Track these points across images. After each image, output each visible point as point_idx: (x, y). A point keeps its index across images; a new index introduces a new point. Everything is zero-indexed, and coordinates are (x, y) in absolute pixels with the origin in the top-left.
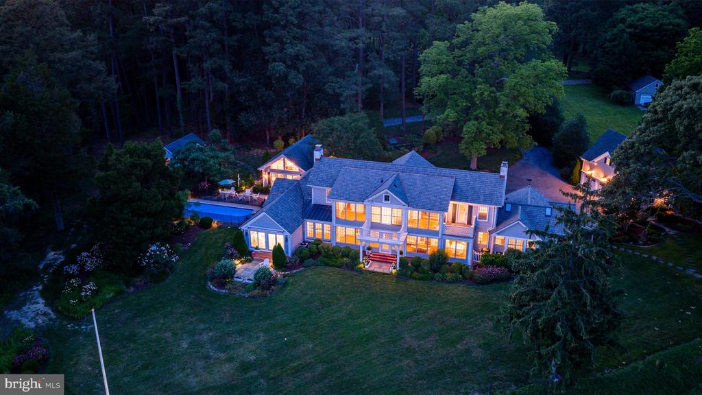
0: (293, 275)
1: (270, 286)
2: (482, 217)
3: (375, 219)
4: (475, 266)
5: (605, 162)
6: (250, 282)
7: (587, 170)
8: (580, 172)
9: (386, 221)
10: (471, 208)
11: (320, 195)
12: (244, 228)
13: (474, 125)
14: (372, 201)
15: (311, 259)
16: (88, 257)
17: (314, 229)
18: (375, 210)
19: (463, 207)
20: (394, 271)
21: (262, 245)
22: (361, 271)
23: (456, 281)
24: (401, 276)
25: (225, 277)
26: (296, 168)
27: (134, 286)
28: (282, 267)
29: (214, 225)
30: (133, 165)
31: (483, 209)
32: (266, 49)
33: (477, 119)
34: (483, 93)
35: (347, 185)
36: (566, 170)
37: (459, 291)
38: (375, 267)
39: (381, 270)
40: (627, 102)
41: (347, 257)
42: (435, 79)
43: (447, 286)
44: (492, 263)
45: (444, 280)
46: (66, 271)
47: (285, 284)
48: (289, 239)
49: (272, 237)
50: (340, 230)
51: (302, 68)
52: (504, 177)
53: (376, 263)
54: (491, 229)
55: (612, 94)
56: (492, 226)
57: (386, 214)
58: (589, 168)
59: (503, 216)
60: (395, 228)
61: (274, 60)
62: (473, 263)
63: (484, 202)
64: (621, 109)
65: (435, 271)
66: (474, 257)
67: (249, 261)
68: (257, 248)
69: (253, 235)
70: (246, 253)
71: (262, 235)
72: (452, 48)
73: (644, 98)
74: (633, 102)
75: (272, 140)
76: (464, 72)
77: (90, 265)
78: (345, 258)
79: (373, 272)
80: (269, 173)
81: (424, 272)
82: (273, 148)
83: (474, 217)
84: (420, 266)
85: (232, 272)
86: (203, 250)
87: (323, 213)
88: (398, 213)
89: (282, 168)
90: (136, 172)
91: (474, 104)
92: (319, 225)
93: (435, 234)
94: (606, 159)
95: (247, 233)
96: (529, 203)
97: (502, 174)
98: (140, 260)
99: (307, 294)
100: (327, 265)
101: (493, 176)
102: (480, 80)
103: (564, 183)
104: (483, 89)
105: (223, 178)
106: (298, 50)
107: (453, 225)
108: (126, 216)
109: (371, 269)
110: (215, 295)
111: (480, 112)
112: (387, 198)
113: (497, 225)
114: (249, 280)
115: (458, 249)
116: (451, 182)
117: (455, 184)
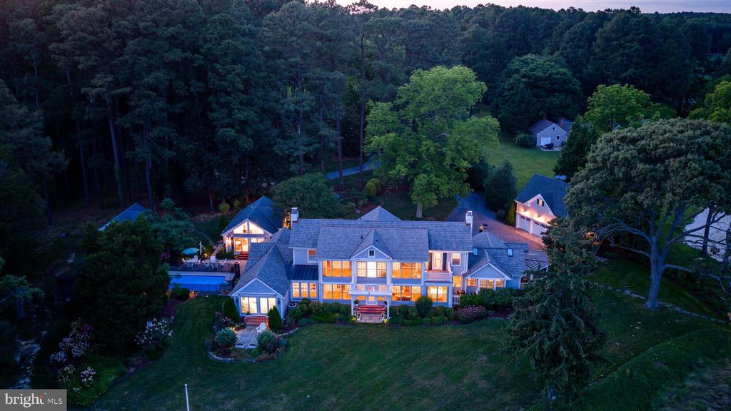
0: (291, 336)
1: (275, 348)
2: (456, 262)
3: (362, 274)
4: (455, 308)
5: (538, 203)
6: (253, 347)
7: (521, 211)
8: (515, 213)
9: (372, 274)
10: (445, 255)
11: (300, 256)
12: (234, 295)
13: (424, 178)
14: (358, 257)
15: (304, 319)
16: (72, 342)
17: (300, 289)
18: (361, 265)
19: (437, 256)
20: (386, 321)
21: (254, 310)
22: (354, 324)
23: (443, 323)
24: (392, 323)
25: (228, 345)
26: (260, 231)
27: (134, 366)
28: (278, 330)
29: (192, 295)
30: (125, 244)
31: (456, 255)
33: (425, 171)
34: (428, 149)
35: (330, 244)
36: (501, 212)
37: (448, 331)
38: (366, 319)
39: (372, 321)
40: (530, 144)
41: (338, 312)
42: (383, 137)
43: (436, 328)
44: (471, 303)
45: (432, 324)
46: (53, 360)
47: (287, 346)
48: (281, 301)
49: (263, 301)
50: (328, 287)
51: (250, 132)
52: (470, 224)
53: (365, 315)
54: (464, 272)
55: (517, 139)
56: (465, 270)
57: (371, 268)
58: (523, 210)
59: (473, 261)
60: (382, 279)
61: (222, 126)
62: (453, 305)
63: (456, 249)
64: (526, 151)
65: (423, 316)
66: (454, 300)
67: (243, 327)
68: (248, 313)
69: (244, 301)
70: (241, 320)
71: (253, 300)
72: (396, 108)
73: (543, 140)
74: (535, 145)
75: (217, 204)
76: (408, 129)
77: (77, 351)
78: (336, 313)
79: (367, 324)
80: (232, 238)
81: (413, 318)
82: (219, 211)
83: (448, 263)
84: (407, 313)
85: (233, 339)
86: (189, 321)
87: (309, 273)
88: (382, 266)
90: (129, 249)
91: (420, 158)
92: (304, 285)
93: (417, 281)
94: (538, 200)
95: (237, 301)
96: (492, 247)
97: (468, 222)
98: (138, 340)
99: (311, 352)
100: (321, 322)
101: (459, 225)
102: (425, 137)
103: (501, 224)
104: (428, 145)
105: (187, 247)
106: (248, 116)
107: (430, 273)
108: (122, 296)
109: (363, 321)
110: (222, 364)
111: (428, 166)
112: (372, 253)
113: (469, 268)
114: (251, 345)
115: (437, 293)
116: (425, 233)
117: (429, 236)
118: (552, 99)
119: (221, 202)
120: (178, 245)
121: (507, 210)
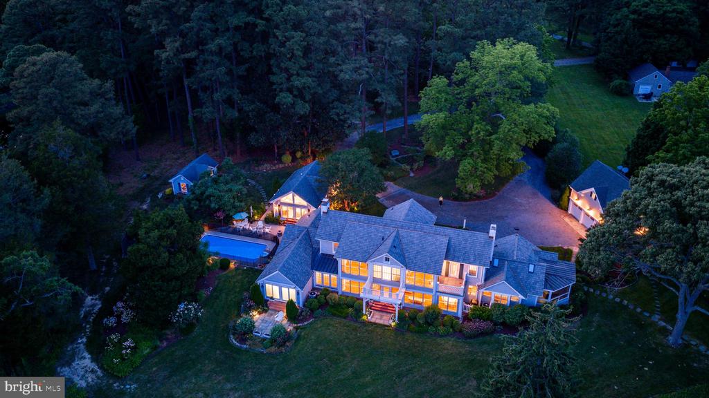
0: (304, 328)
1: (285, 343)
2: (472, 273)
3: (377, 275)
4: (466, 317)
5: (591, 196)
6: (268, 337)
7: (574, 197)
8: (569, 199)
9: (387, 277)
10: (462, 266)
11: (328, 247)
12: (259, 282)
13: (469, 163)
14: (374, 261)
15: (320, 310)
16: (123, 307)
17: (320, 277)
18: (377, 268)
19: (455, 267)
20: (393, 324)
21: (277, 296)
22: (365, 323)
23: (447, 335)
24: (398, 329)
25: (245, 333)
26: (304, 203)
27: (167, 339)
28: (294, 319)
29: (232, 265)
30: (161, 238)
31: (474, 268)
32: (273, 78)
33: (473, 155)
34: (479, 133)
35: (352, 242)
37: (450, 345)
38: (376, 318)
39: (381, 322)
40: (626, 92)
41: (352, 307)
42: (434, 117)
43: (439, 340)
44: (480, 317)
45: (437, 334)
46: (106, 323)
47: (299, 338)
48: (300, 293)
49: (285, 290)
50: (345, 281)
51: (308, 97)
52: (492, 238)
53: (377, 313)
54: (479, 283)
55: (612, 84)
56: (481, 281)
57: (387, 271)
58: (576, 198)
59: (489, 275)
60: (395, 284)
61: (281, 90)
62: (463, 313)
63: (473, 263)
64: (619, 101)
65: (429, 324)
66: (464, 308)
67: (265, 311)
68: (272, 298)
69: (268, 287)
70: (263, 303)
71: (276, 289)
73: (643, 89)
74: (632, 91)
75: (280, 155)
76: (462, 108)
77: (125, 318)
78: (349, 308)
79: (375, 324)
80: (279, 206)
81: (420, 325)
82: (281, 163)
83: (465, 274)
84: (416, 318)
85: (251, 327)
86: (224, 295)
87: (329, 264)
88: (397, 271)
89: (292, 202)
90: (164, 243)
91: (469, 140)
92: (326, 275)
93: (430, 291)
94: (591, 193)
95: (262, 286)
96: (515, 258)
97: (491, 235)
98: (171, 318)
99: (317, 350)
100: (334, 315)
101: (482, 236)
102: (478, 118)
103: (553, 206)
104: (479, 129)
105: (237, 212)
106: (304, 83)
107: (446, 278)
108: (157, 283)
109: (373, 320)
110: (239, 351)
111: (476, 149)
112: (387, 259)
113: (486, 280)
114: (266, 335)
115: (450, 303)
116: (445, 240)
117: (449, 244)
118: (662, 41)
119: (284, 154)
120: (230, 210)
121: (562, 192)
